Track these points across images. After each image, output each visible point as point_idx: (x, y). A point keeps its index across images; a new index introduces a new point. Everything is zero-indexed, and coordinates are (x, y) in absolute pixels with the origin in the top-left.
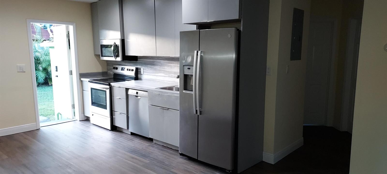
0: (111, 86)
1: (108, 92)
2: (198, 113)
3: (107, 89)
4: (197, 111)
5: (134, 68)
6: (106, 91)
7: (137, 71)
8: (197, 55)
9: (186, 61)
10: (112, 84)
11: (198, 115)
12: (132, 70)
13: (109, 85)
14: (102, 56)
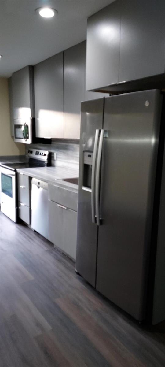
0: (17, 172)
1: (14, 178)
2: (98, 223)
3: (13, 175)
4: (96, 218)
5: (47, 153)
6: (11, 178)
7: (50, 157)
8: (99, 136)
9: (87, 145)
10: (18, 170)
11: (98, 226)
12: (45, 155)
13: (15, 171)
14: (16, 138)
